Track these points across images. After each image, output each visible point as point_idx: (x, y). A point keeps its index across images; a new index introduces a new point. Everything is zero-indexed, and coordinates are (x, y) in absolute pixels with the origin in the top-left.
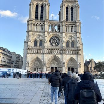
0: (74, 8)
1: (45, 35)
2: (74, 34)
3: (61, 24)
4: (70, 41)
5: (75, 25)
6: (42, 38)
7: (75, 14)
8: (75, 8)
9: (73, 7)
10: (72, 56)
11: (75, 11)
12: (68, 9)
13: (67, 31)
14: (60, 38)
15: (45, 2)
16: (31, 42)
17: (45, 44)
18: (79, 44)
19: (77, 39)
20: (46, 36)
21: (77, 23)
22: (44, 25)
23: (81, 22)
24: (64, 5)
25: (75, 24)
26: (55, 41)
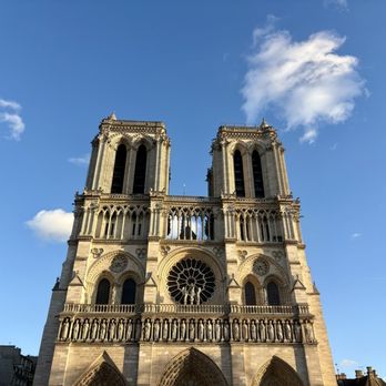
0: (264, 154)
1: (150, 255)
2: (277, 250)
3: (215, 210)
4: (261, 279)
5: (273, 212)
6: (136, 269)
7: (271, 174)
8: (268, 153)
9: (260, 152)
10: (275, 351)
11: (269, 165)
12: (241, 158)
13: (243, 238)
14: (214, 269)
15: (153, 135)
16: (82, 285)
17: (149, 295)
18: (303, 292)
19: (292, 271)
20: (156, 260)
21: (282, 207)
22: (148, 214)
23: (297, 202)
24: (223, 143)
25: (273, 208)
26: (191, 281)
